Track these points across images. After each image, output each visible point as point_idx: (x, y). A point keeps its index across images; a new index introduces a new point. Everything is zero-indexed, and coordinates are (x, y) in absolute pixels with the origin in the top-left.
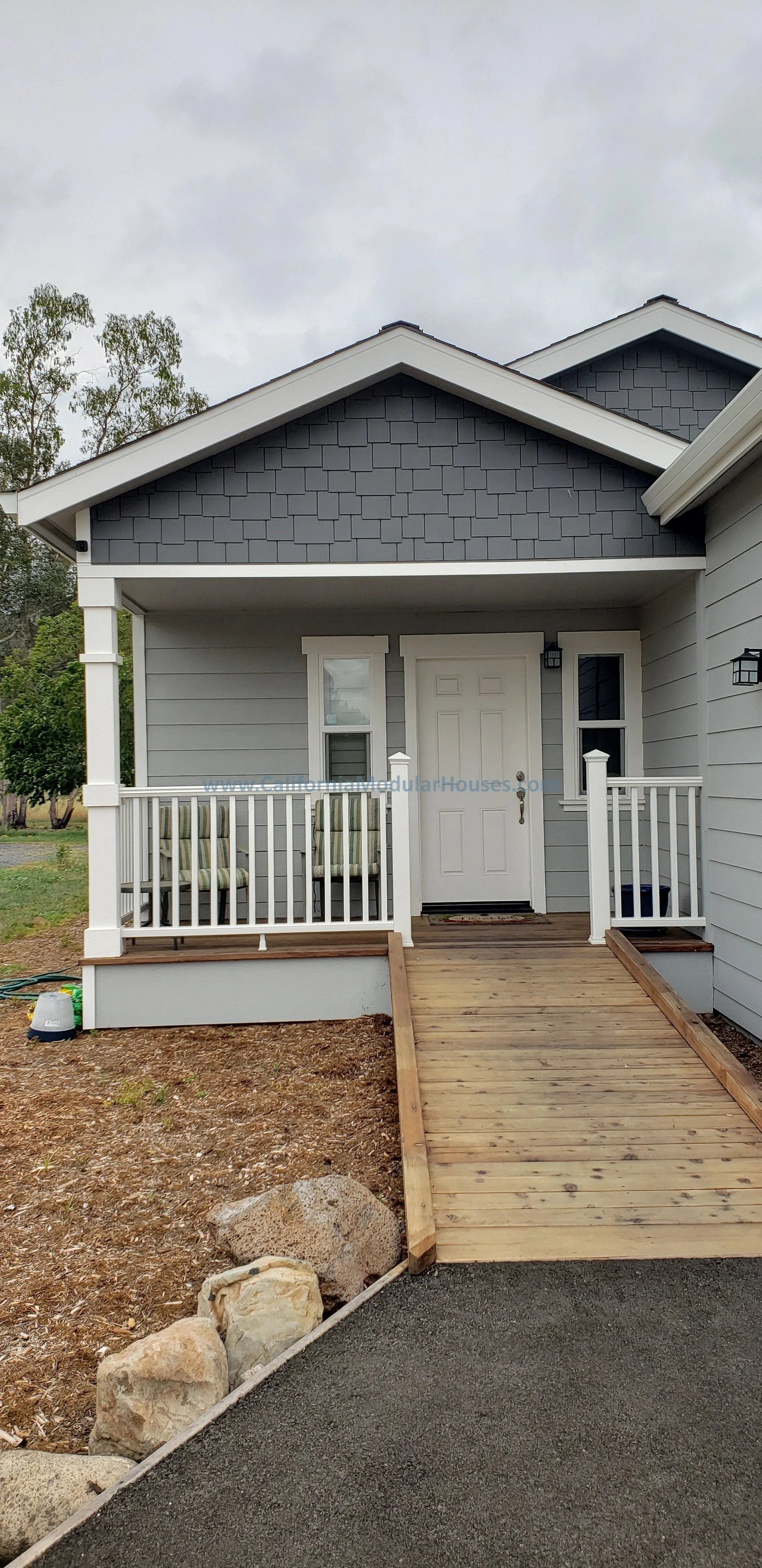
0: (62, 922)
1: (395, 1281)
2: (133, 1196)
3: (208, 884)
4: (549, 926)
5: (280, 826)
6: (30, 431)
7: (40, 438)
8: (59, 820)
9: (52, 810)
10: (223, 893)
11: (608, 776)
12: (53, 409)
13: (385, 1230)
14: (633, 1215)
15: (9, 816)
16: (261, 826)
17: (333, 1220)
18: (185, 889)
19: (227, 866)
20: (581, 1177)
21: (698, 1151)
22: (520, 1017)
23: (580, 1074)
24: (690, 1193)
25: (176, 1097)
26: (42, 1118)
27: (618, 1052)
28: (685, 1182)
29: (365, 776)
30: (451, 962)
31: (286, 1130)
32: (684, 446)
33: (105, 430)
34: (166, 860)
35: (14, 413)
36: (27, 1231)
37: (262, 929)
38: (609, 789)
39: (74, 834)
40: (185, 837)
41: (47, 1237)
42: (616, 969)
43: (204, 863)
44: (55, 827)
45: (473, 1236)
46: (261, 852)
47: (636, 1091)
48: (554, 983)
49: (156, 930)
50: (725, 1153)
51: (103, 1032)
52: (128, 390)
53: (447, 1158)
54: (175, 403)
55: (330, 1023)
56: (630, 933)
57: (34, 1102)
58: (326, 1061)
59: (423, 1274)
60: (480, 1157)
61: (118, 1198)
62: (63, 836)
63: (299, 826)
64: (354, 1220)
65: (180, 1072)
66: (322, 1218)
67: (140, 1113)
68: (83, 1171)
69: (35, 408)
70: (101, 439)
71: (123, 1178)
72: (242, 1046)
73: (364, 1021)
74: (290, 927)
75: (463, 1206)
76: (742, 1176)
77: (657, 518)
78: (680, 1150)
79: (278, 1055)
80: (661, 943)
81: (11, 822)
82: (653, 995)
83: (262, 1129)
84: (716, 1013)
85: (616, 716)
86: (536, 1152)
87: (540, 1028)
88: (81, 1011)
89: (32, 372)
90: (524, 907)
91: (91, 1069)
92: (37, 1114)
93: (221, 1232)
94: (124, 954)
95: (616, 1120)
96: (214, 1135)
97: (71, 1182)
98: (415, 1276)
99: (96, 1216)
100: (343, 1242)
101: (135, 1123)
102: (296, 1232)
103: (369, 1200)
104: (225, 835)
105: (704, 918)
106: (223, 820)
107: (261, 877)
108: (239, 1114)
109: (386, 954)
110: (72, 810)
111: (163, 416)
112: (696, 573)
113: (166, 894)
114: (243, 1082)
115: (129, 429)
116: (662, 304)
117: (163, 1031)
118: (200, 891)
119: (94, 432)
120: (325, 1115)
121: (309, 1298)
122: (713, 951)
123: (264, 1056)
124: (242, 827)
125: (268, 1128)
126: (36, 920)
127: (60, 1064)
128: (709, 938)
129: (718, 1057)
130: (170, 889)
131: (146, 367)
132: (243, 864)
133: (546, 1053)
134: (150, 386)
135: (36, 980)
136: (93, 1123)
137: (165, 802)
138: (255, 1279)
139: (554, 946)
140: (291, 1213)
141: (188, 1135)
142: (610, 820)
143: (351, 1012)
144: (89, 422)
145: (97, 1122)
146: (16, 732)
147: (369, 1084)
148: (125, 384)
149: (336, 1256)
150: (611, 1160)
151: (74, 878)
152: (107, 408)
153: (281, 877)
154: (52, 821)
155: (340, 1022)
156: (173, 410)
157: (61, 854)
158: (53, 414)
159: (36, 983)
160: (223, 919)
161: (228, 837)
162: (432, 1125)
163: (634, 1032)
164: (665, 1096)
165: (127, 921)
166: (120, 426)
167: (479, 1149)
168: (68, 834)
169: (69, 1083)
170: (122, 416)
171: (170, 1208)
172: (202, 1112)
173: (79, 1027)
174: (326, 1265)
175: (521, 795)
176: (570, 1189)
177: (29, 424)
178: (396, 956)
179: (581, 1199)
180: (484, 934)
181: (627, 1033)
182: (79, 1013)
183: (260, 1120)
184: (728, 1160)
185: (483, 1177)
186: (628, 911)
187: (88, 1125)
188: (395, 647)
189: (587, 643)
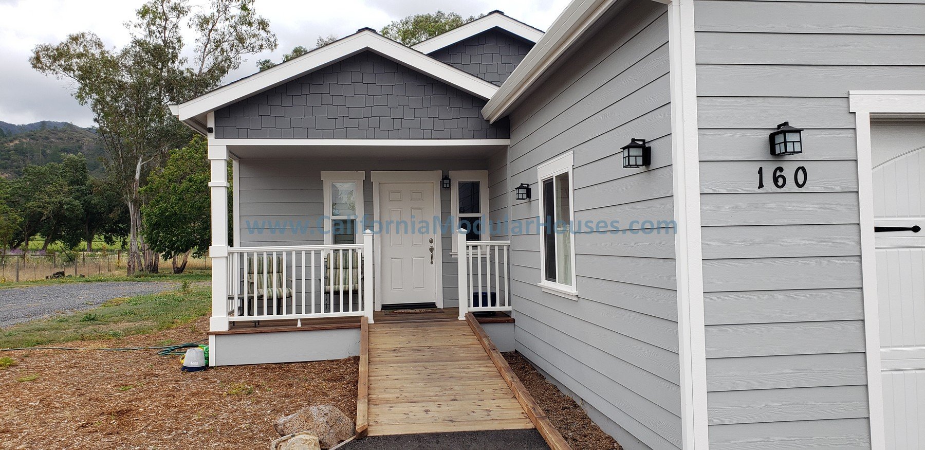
0: (190, 321)
1: (351, 441)
2: (240, 426)
3: (271, 295)
4: (443, 314)
5: (308, 267)
6: (164, 39)
7: (169, 43)
8: (178, 268)
9: (174, 263)
10: (279, 300)
11: (467, 240)
12: (177, 26)
13: (347, 427)
14: (450, 419)
15: (148, 266)
16: (299, 267)
17: (326, 420)
18: (260, 298)
19: (281, 287)
20: (432, 407)
21: (482, 397)
22: (419, 351)
23: (441, 371)
24: (475, 411)
25: (257, 391)
26: (195, 400)
27: (459, 362)
28: (473, 407)
29: (353, 241)
30: (391, 329)
31: (309, 401)
32: (498, 88)
33: (209, 40)
34: (251, 284)
35: (153, 28)
36: (193, 440)
37: (299, 316)
38: (468, 247)
39: (188, 276)
40: (260, 272)
41: (202, 441)
42: (468, 330)
43: (270, 285)
44: (175, 272)
45: (383, 427)
46: (299, 280)
47: (463, 377)
48: (437, 337)
49: (246, 318)
50: (493, 397)
51: (219, 368)
52: (223, 17)
53: (377, 403)
54: (250, 24)
55: (332, 361)
56: (476, 314)
57: (190, 395)
58: (329, 375)
59: (362, 439)
60: (392, 402)
61: (233, 427)
62: (182, 277)
63: (318, 267)
64: (335, 421)
65: (258, 381)
66: (322, 420)
67: (240, 397)
68: (216, 419)
69: (166, 26)
70: (207, 45)
71: (234, 420)
72: (289, 371)
73: (349, 359)
74: (313, 315)
75: (381, 419)
76: (498, 405)
77: (488, 121)
78: (476, 396)
79: (306, 374)
80: (491, 319)
81: (149, 270)
82: (480, 340)
83: (298, 401)
84: (516, 351)
85: (478, 212)
86: (415, 399)
87: (427, 355)
88: (208, 358)
89: (164, 5)
90: (433, 305)
91: (215, 382)
92: (192, 399)
93: (279, 427)
94: (230, 329)
95: (452, 387)
96: (276, 404)
97: (211, 422)
98: (358, 440)
99: (223, 434)
100: (329, 428)
101: (238, 401)
102: (311, 425)
103: (342, 415)
104: (280, 271)
105: (511, 307)
106: (279, 264)
107: (299, 293)
108: (287, 396)
109: (359, 327)
110: (186, 262)
111: (243, 32)
112: (506, 147)
113: (250, 300)
114: (289, 385)
115: (223, 38)
116: (496, 14)
117: (249, 366)
118: (267, 299)
119: (202, 41)
120: (328, 396)
121: (315, 445)
122: (514, 322)
123: (299, 375)
124: (289, 268)
125: (300, 401)
126: (174, 320)
127: (199, 380)
128: (513, 316)
129: (500, 362)
130: (253, 298)
131: (234, 4)
132: (289, 285)
133: (427, 364)
134: (235, 14)
135: (182, 346)
136: (219, 401)
137: (250, 255)
138: (293, 438)
139: (441, 321)
140: (309, 418)
141: (263, 405)
142: (468, 262)
143: (342, 356)
144: (199, 35)
145: (221, 401)
146: (156, 216)
147: (349, 383)
148: (221, 13)
149: (327, 434)
150: (446, 401)
151: (193, 299)
152: (210, 26)
153: (308, 293)
154: (174, 269)
155: (337, 360)
156: (249, 29)
157: (185, 286)
158: (177, 30)
159: (182, 347)
160: (279, 312)
161: (282, 272)
162: (372, 391)
163: (468, 355)
164: (476, 378)
165: (231, 313)
166: (218, 37)
167: (391, 399)
168: (186, 276)
169: (205, 387)
170: (219, 32)
171: (257, 430)
172: (270, 396)
173: (207, 365)
174: (322, 437)
175: (432, 250)
176: (427, 411)
177: (163, 34)
178: (364, 327)
179: (430, 414)
180: (409, 317)
181: (466, 355)
182: (207, 358)
183: (297, 398)
184: (494, 400)
185: (391, 408)
186: (476, 304)
187: (216, 402)
188: (368, 177)
189: (459, 177)
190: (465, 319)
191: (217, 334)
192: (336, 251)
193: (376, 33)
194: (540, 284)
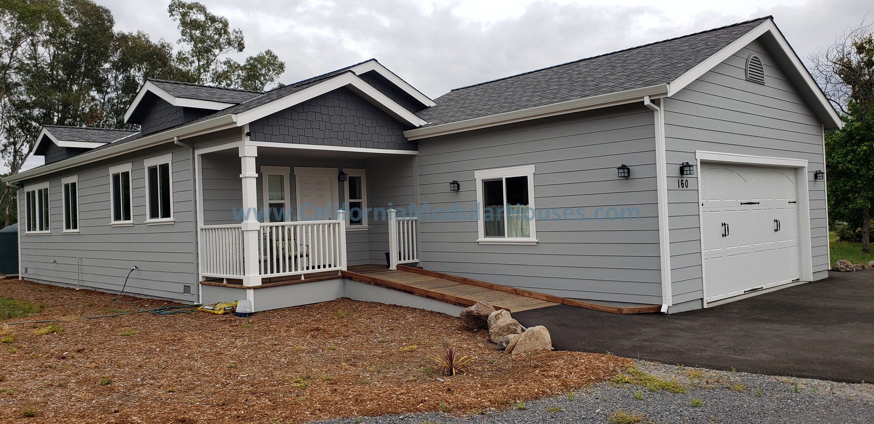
37: (302, 272)
49: (270, 275)
77: (407, 139)
85: (360, 198)
94: (264, 284)
109: (343, 278)
128: (420, 265)
160: (290, 270)
165: (260, 272)
188: (292, 171)
189: (350, 173)
190: (396, 269)
191: (255, 288)
192: (271, 227)
193: (355, 74)
194: (477, 241)
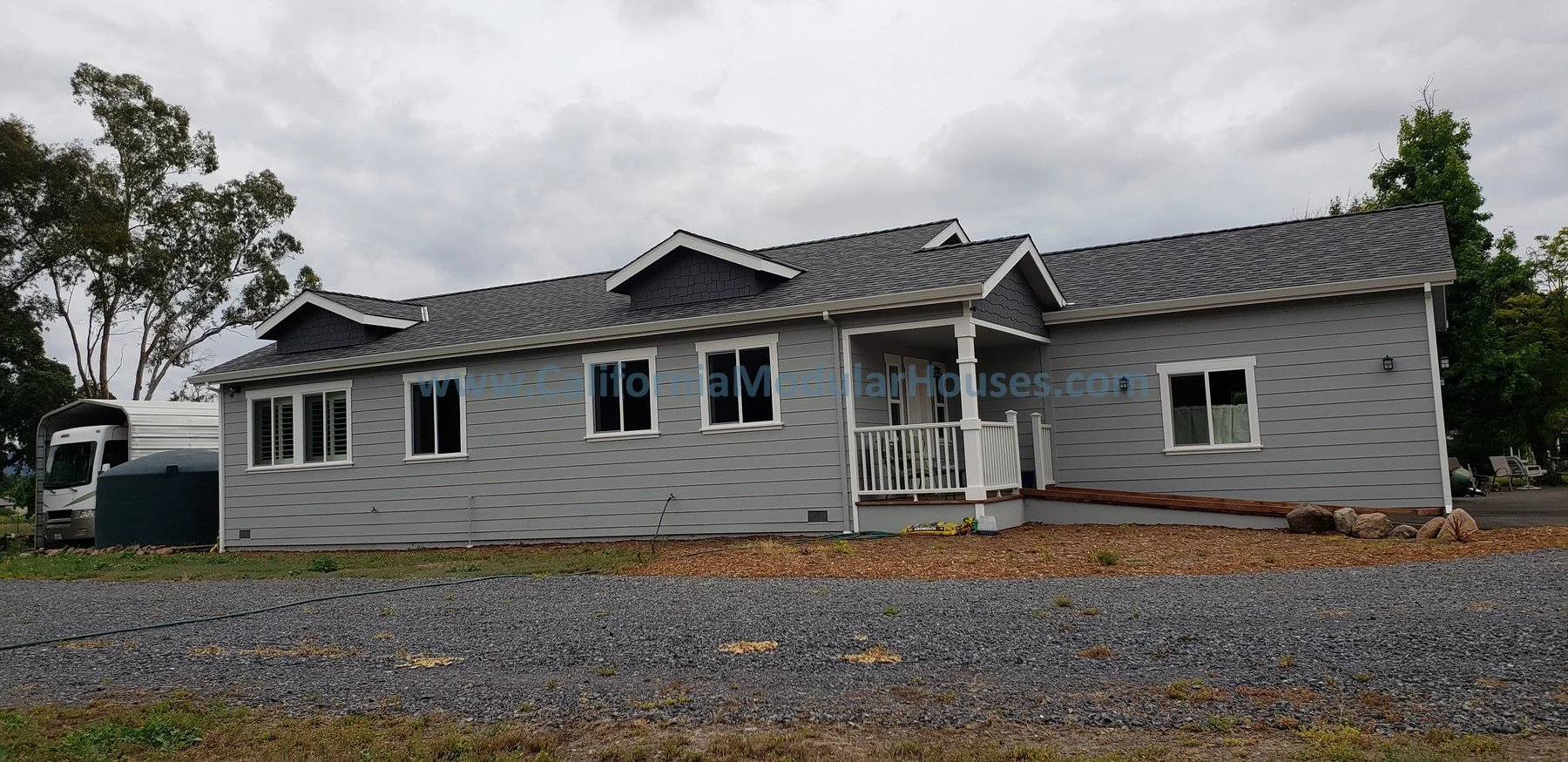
94: (988, 498)
188: (903, 362)
194: (1164, 451)
